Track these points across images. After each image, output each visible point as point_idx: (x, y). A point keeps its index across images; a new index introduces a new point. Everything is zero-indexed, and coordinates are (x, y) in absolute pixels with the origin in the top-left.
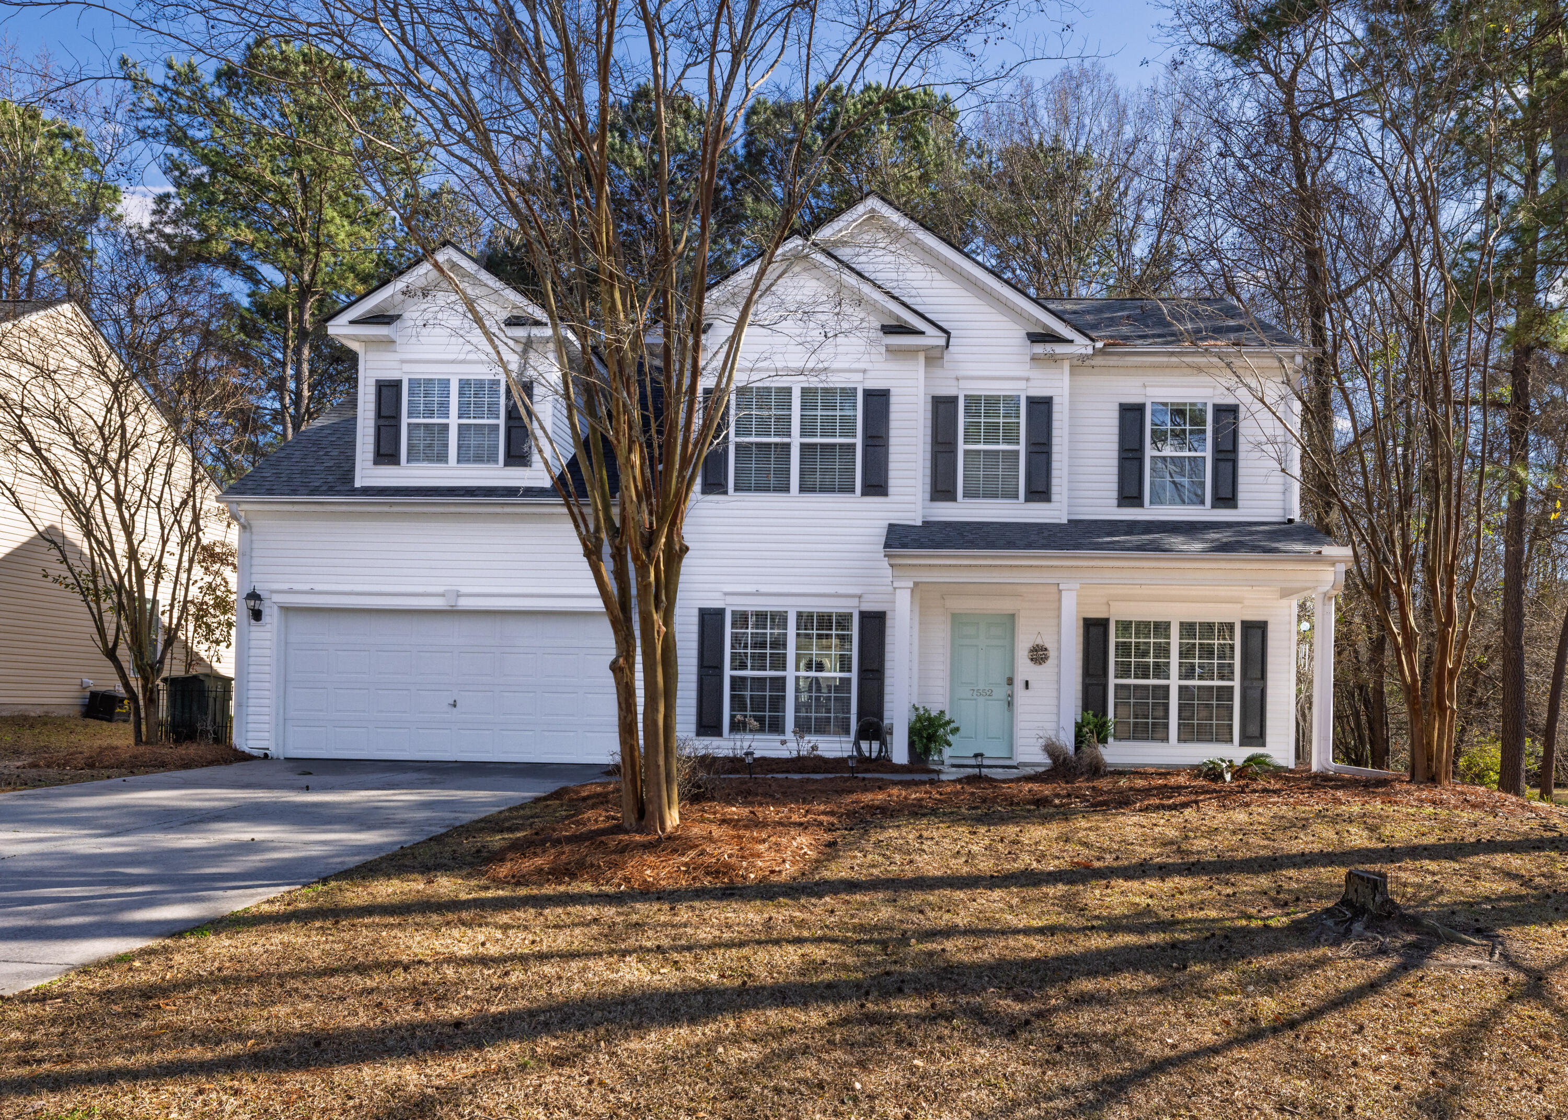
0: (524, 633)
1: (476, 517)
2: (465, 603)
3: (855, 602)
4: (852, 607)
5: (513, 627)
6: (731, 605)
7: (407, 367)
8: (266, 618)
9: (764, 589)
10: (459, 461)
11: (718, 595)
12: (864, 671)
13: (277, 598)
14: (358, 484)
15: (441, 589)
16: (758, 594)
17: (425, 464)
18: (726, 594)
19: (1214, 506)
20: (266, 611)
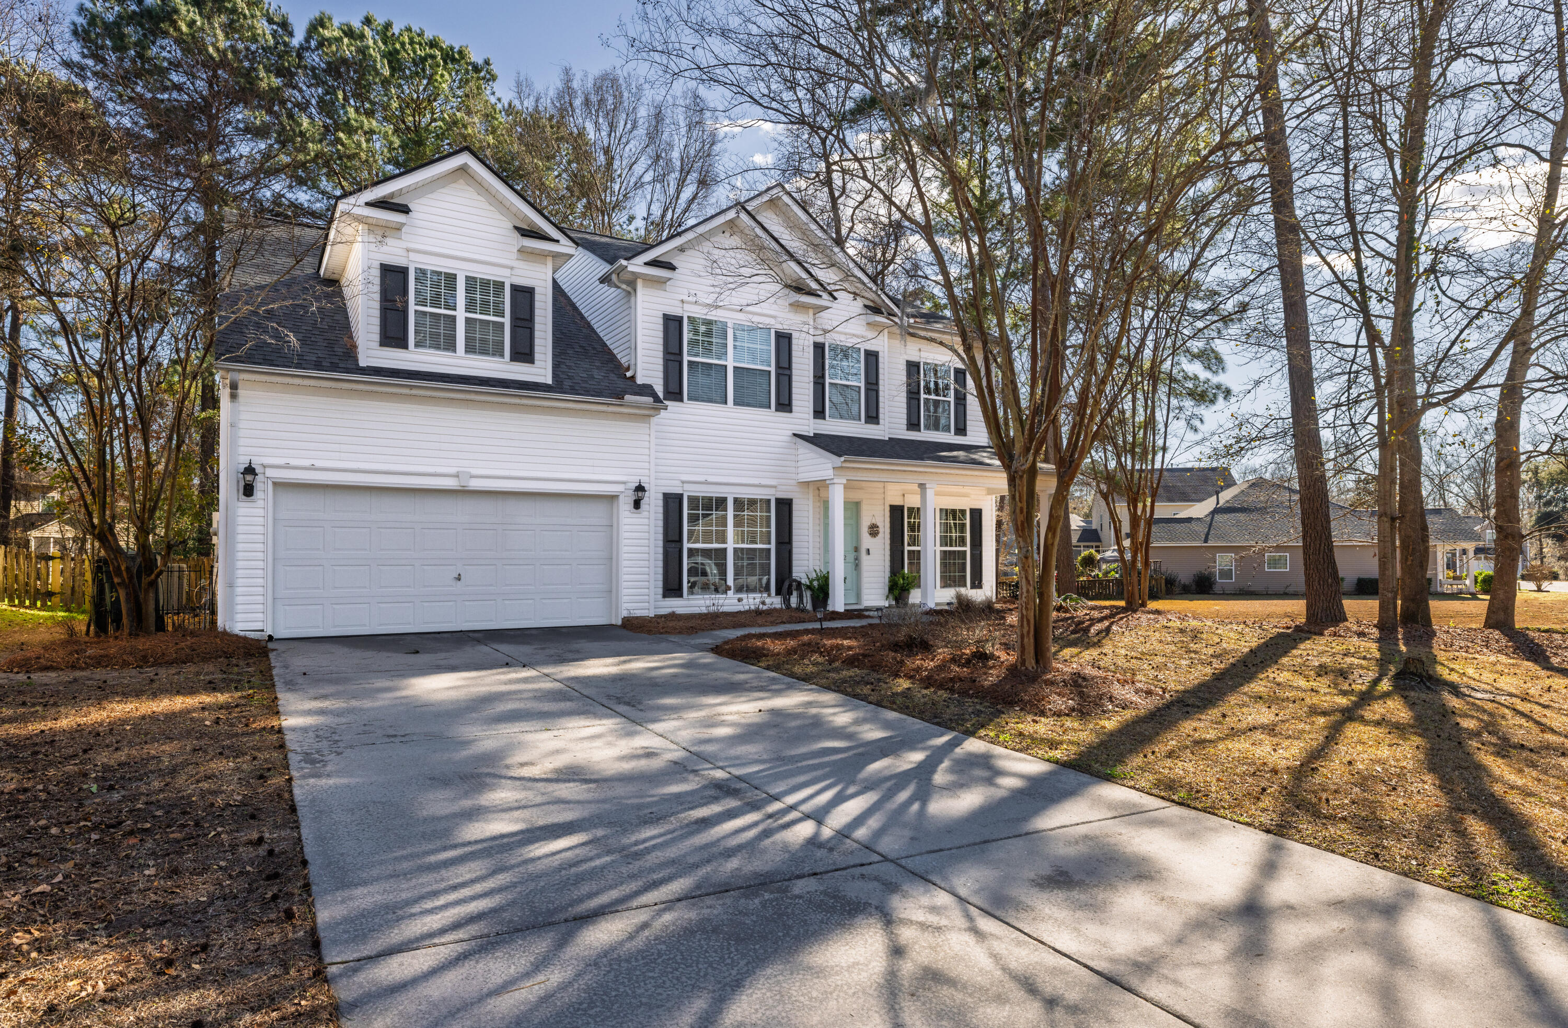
0: (524, 512)
1: (483, 405)
2: (475, 484)
3: (772, 491)
4: (771, 495)
5: (511, 504)
6: (689, 491)
7: (412, 256)
8: (258, 493)
9: (711, 479)
10: (466, 352)
11: (678, 483)
12: (779, 543)
13: (270, 473)
14: (363, 363)
15: (453, 470)
16: (706, 483)
17: (432, 351)
18: (683, 482)
19: (956, 434)
20: (259, 486)
